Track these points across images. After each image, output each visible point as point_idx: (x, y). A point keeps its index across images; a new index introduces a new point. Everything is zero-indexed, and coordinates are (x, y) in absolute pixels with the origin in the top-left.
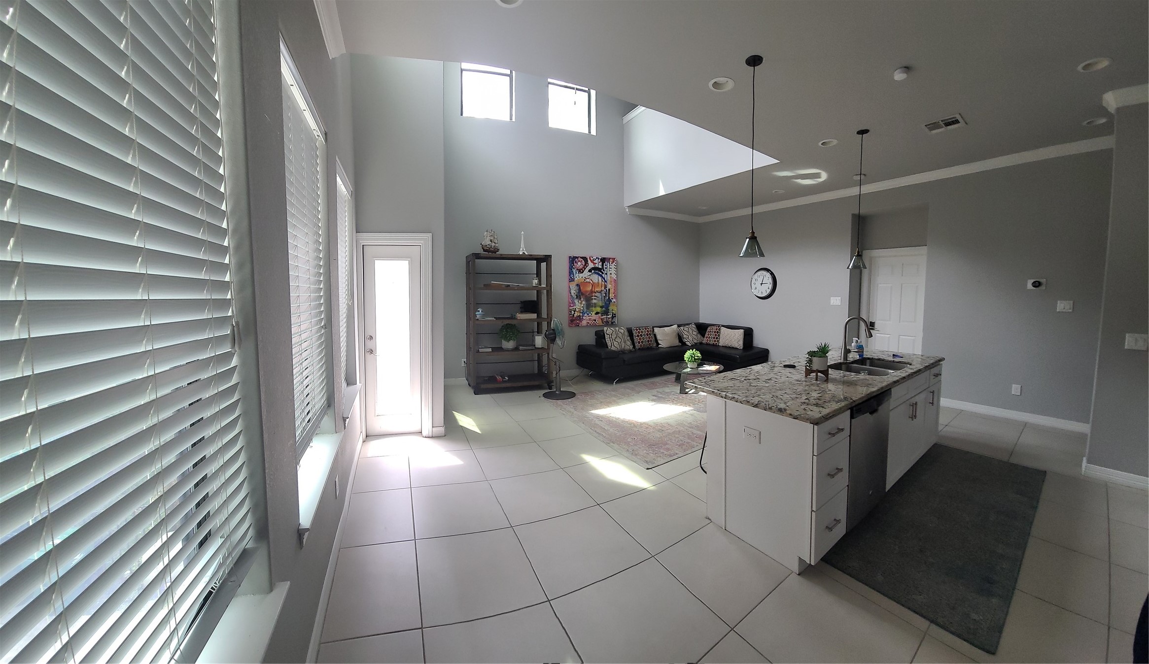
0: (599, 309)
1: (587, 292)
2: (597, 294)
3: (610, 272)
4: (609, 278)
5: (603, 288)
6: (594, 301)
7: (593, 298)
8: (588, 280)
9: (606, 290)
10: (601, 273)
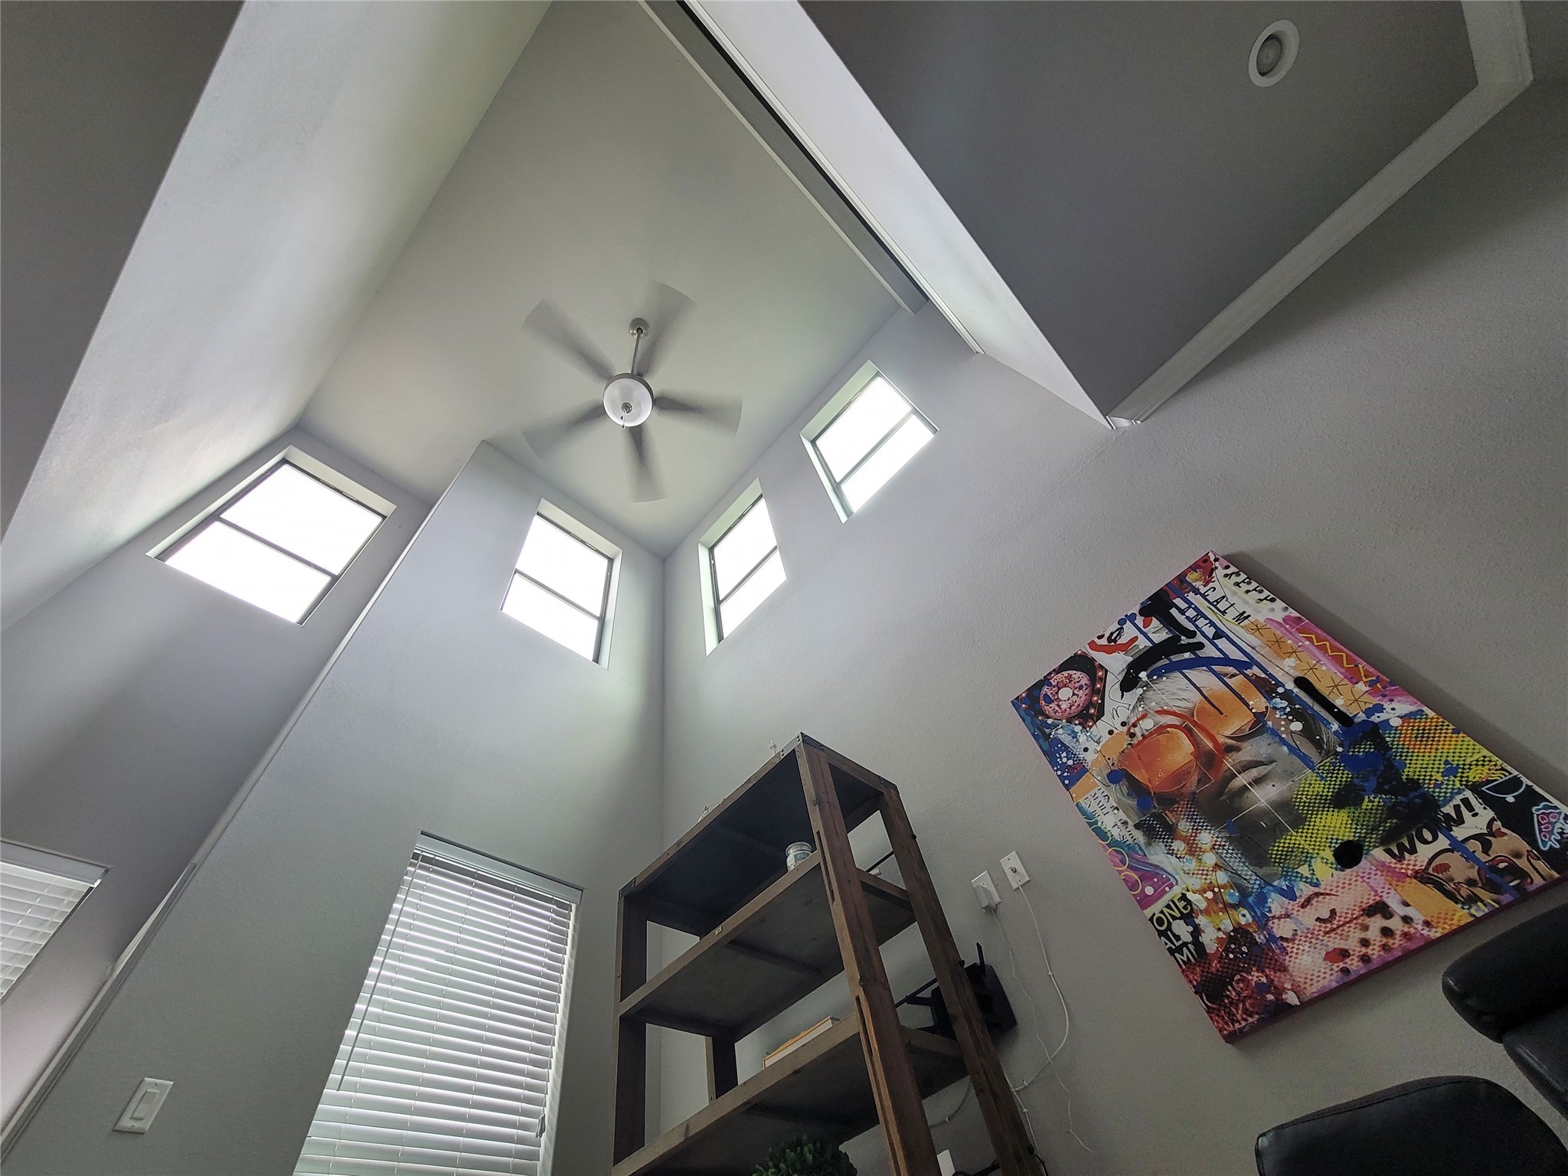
0: (1338, 825)
1: (1180, 775)
2: (1250, 750)
5: (1258, 702)
8: (1147, 724)
10: (1187, 655)
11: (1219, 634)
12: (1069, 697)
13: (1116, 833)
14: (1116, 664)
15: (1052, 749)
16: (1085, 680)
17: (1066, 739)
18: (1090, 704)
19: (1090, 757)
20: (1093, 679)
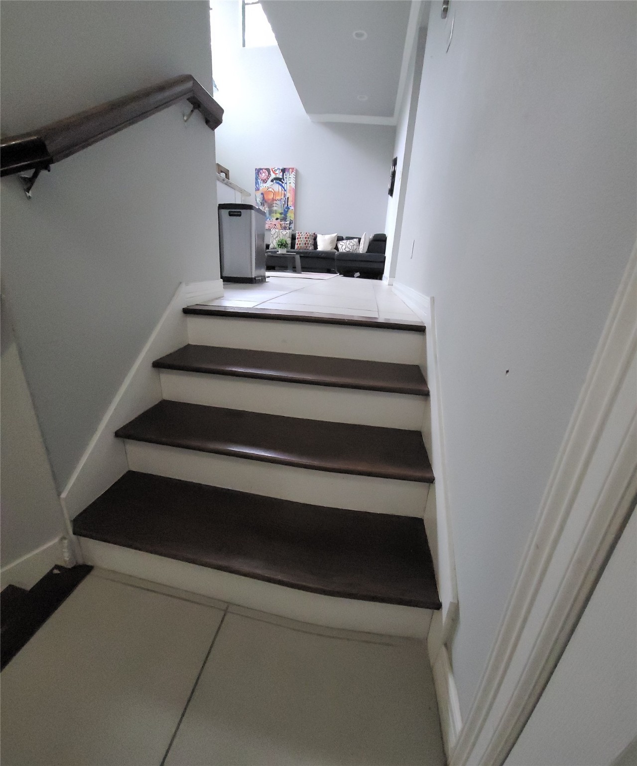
0: (278, 216)
1: (269, 199)
2: (278, 202)
3: (290, 181)
4: (288, 187)
5: (283, 197)
6: (275, 208)
7: (274, 205)
8: (270, 189)
9: (286, 198)
10: (281, 183)
11: (286, 183)
12: (263, 175)
13: (258, 202)
14: (273, 176)
15: (257, 183)
16: (267, 175)
17: (260, 183)
18: (266, 180)
19: (261, 188)
20: (268, 176)
